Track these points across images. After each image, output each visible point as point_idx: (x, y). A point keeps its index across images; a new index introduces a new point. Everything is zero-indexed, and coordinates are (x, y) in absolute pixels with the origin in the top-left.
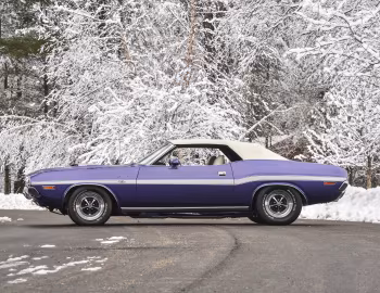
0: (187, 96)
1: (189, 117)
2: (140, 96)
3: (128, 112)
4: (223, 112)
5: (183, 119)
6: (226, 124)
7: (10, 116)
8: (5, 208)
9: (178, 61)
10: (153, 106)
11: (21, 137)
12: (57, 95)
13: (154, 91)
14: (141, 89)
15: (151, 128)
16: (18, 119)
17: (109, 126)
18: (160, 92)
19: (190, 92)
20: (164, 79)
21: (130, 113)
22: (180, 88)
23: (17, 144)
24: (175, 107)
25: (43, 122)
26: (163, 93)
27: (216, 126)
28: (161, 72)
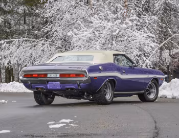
0: (124, 26)
1: (126, 38)
2: (97, 26)
3: (90, 35)
4: (145, 35)
5: (122, 39)
6: (147, 42)
7: (24, 39)
8: (19, 91)
9: (119, 5)
10: (104, 32)
11: (30, 51)
12: (50, 26)
13: (105, 23)
14: (98, 22)
15: (103, 44)
16: (29, 41)
17: (79, 43)
18: (109, 24)
19: (127, 23)
20: (111, 16)
21: (92, 36)
22: (120, 21)
23: (28, 55)
24: (117, 32)
25: (43, 42)
26: (110, 24)
27: (141, 43)
28: (109, 12)
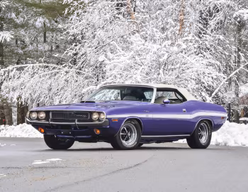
0: (175, 49)
1: (178, 66)
2: (139, 48)
3: (128, 62)
4: (205, 61)
5: (173, 67)
6: (207, 71)
7: (41, 64)
9: (170, 20)
10: (148, 57)
11: (49, 82)
12: (77, 48)
13: (149, 45)
14: (139, 43)
15: (147, 74)
16: (47, 67)
17: (114, 72)
18: (155, 45)
19: (179, 46)
20: (159, 35)
21: (131, 62)
22: (170, 42)
23: (46, 86)
24: (165, 57)
25: (66, 69)
26: (156, 47)
27: (199, 72)
28: (155, 30)
